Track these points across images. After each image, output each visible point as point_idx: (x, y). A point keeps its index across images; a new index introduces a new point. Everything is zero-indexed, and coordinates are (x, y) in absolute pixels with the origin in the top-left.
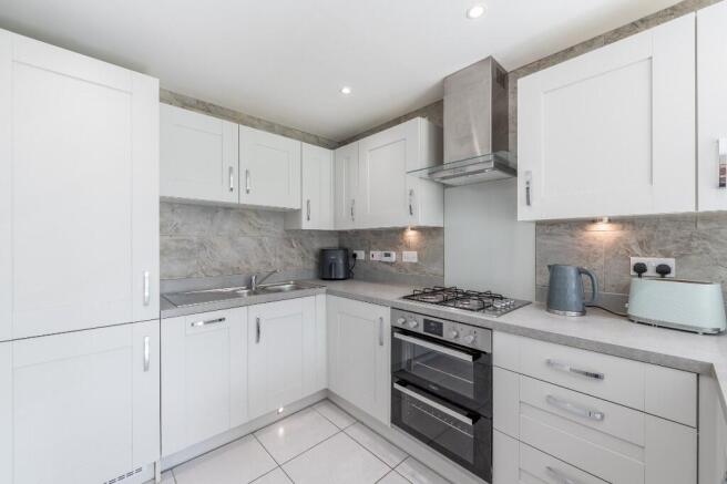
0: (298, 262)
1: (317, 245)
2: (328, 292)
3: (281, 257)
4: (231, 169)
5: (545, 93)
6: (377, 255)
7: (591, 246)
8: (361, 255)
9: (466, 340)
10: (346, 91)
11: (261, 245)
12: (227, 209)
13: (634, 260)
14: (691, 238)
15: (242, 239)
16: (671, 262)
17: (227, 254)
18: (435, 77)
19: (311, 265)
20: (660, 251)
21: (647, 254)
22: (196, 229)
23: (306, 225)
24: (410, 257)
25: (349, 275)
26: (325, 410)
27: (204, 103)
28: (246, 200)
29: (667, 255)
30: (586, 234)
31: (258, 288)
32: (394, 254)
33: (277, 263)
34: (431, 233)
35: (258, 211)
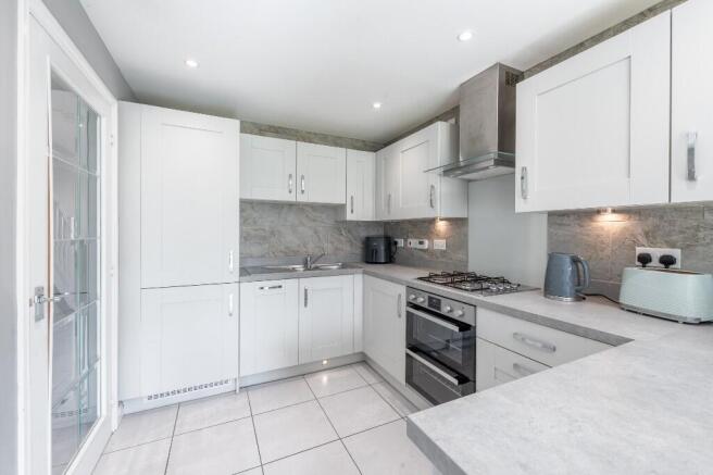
0: (347, 248)
1: (364, 234)
2: (365, 273)
3: (332, 243)
4: (290, 176)
5: (539, 95)
6: (414, 243)
7: (598, 236)
8: (401, 243)
9: (457, 314)
10: (377, 105)
11: (316, 232)
12: (290, 205)
13: (640, 250)
14: (697, 229)
15: (301, 229)
16: (676, 253)
17: (291, 240)
18: (453, 84)
19: (358, 250)
20: (666, 242)
21: (653, 244)
22: (267, 221)
23: (350, 217)
24: (440, 244)
25: (390, 259)
26: (361, 369)
27: (273, 127)
28: (302, 199)
29: (673, 246)
30: (594, 224)
31: (312, 265)
32: (426, 242)
33: (328, 248)
34: (458, 223)
35: (314, 207)
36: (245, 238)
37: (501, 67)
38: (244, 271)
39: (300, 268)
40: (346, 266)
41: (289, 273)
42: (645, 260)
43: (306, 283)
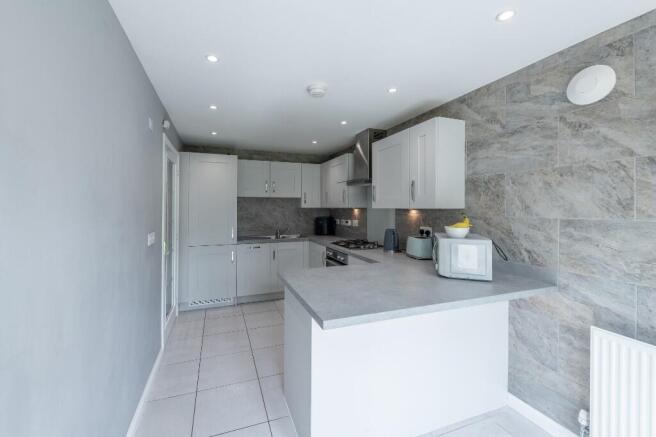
0: (304, 225)
1: (316, 215)
3: (294, 221)
4: (266, 182)
5: (379, 151)
6: (344, 222)
8: (338, 221)
10: (315, 142)
11: (284, 215)
12: (268, 199)
13: (421, 228)
14: (436, 219)
15: (274, 213)
16: (430, 229)
17: (268, 220)
20: (430, 224)
21: (424, 225)
22: (254, 208)
23: (303, 205)
24: (356, 223)
25: (331, 232)
28: (274, 195)
32: (350, 222)
33: (291, 225)
34: (363, 210)
35: (283, 199)
36: (240, 219)
37: (370, 130)
38: (240, 239)
39: (273, 237)
40: (302, 236)
41: (265, 240)
42: (422, 232)
43: (274, 246)
